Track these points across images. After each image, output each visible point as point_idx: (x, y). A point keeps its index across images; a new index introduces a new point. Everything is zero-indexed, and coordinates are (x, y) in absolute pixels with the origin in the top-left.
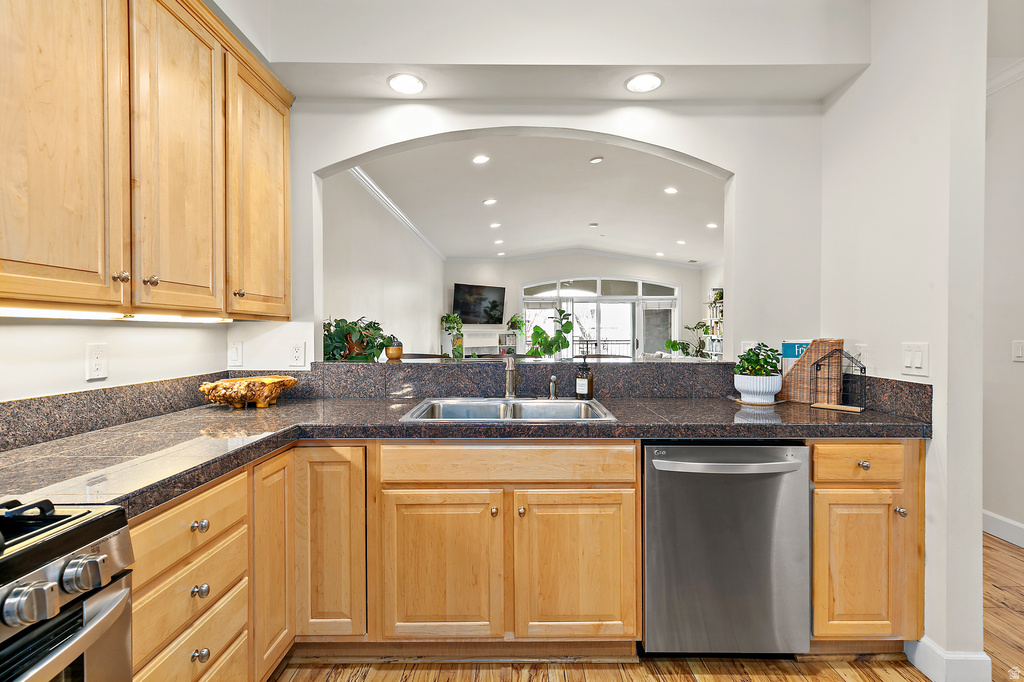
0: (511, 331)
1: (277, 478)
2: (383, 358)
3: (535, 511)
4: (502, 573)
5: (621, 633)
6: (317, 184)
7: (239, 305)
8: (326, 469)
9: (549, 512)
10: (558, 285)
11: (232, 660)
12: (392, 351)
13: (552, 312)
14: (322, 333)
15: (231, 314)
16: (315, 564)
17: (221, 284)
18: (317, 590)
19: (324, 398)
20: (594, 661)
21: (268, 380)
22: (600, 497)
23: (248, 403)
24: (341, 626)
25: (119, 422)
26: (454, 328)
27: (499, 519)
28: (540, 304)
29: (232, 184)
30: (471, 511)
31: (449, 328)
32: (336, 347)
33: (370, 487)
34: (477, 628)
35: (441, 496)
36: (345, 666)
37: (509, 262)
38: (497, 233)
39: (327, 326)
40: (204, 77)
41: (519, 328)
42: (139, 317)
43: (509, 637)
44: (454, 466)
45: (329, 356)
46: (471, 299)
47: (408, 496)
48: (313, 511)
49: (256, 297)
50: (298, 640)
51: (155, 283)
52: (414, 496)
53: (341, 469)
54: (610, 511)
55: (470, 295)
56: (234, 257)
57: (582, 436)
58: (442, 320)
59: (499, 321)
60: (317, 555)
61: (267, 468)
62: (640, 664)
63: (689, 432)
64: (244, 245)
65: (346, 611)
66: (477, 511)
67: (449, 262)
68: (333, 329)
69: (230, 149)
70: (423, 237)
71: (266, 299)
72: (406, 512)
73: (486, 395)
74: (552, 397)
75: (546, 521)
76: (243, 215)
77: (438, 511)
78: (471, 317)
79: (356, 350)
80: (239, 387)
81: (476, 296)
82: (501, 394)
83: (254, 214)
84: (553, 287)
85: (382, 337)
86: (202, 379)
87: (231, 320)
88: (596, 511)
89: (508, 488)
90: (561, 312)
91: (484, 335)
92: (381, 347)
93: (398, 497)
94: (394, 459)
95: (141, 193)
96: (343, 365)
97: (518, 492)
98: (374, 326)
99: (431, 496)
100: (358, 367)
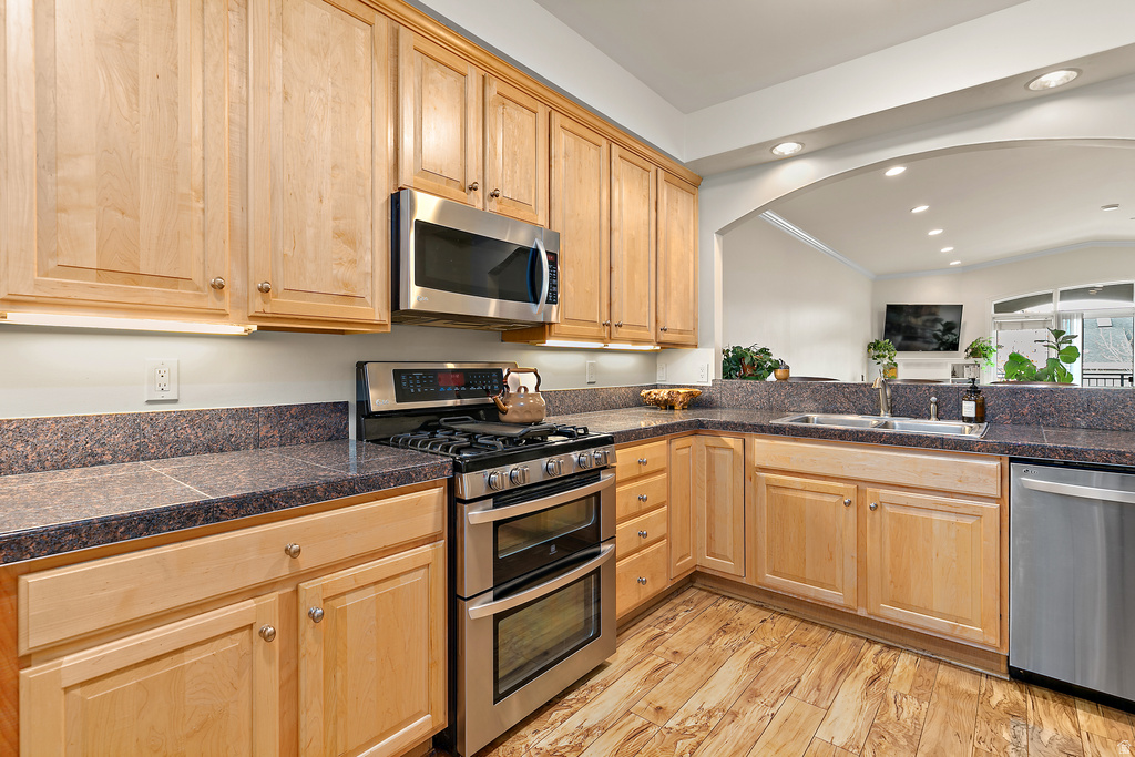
0: (972, 360)
1: (685, 451)
2: (771, 378)
3: (888, 508)
4: (855, 555)
5: (981, 640)
6: (718, 240)
7: (665, 337)
8: (717, 452)
9: (902, 511)
10: (1056, 296)
11: (658, 550)
12: (780, 372)
13: (1045, 334)
14: (723, 357)
15: (659, 344)
16: (709, 518)
17: (653, 324)
18: (710, 537)
19: (722, 407)
20: (953, 662)
21: (682, 391)
22: (958, 506)
23: (668, 405)
24: (727, 566)
25: (601, 409)
26: (884, 356)
27: (852, 509)
28: (1022, 323)
29: (661, 256)
30: (827, 499)
31: (878, 356)
32: (732, 369)
33: (748, 471)
34: (834, 596)
35: (802, 483)
36: (730, 598)
37: (969, 270)
38: (940, 241)
39: (725, 352)
40: (645, 193)
41: (985, 356)
42: (611, 346)
43: (862, 612)
44: (812, 460)
45: (727, 374)
46: (917, 322)
47: (776, 480)
48: (708, 481)
49: (675, 331)
50: (698, 569)
51: (620, 326)
52: (780, 480)
53: (727, 453)
54: (969, 521)
55: (917, 317)
56: (661, 304)
57: (936, 447)
58: (869, 347)
59: (954, 347)
60: (711, 512)
61: (678, 443)
62: (1010, 681)
63: (1071, 455)
64: (667, 296)
65: (730, 557)
66: (834, 499)
67: (879, 280)
68: (731, 354)
69: (659, 233)
70: (837, 255)
71: (681, 332)
72: (773, 491)
73: (861, 413)
74: (933, 418)
75: (899, 519)
76: (667, 275)
77: (800, 495)
78: (918, 344)
79: (749, 372)
80: (664, 394)
81: (925, 318)
82: (876, 413)
83: (673, 273)
84: (1048, 298)
85: (770, 360)
86: (642, 388)
87: (658, 348)
88: (953, 518)
89: (861, 485)
90: (1058, 333)
91: (929, 365)
92: (771, 370)
93: (767, 479)
94: (765, 450)
95: (614, 274)
96: (737, 382)
97: (870, 490)
98: (764, 351)
99: (794, 482)
100: (748, 384)
